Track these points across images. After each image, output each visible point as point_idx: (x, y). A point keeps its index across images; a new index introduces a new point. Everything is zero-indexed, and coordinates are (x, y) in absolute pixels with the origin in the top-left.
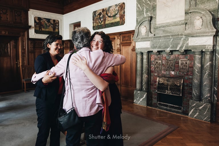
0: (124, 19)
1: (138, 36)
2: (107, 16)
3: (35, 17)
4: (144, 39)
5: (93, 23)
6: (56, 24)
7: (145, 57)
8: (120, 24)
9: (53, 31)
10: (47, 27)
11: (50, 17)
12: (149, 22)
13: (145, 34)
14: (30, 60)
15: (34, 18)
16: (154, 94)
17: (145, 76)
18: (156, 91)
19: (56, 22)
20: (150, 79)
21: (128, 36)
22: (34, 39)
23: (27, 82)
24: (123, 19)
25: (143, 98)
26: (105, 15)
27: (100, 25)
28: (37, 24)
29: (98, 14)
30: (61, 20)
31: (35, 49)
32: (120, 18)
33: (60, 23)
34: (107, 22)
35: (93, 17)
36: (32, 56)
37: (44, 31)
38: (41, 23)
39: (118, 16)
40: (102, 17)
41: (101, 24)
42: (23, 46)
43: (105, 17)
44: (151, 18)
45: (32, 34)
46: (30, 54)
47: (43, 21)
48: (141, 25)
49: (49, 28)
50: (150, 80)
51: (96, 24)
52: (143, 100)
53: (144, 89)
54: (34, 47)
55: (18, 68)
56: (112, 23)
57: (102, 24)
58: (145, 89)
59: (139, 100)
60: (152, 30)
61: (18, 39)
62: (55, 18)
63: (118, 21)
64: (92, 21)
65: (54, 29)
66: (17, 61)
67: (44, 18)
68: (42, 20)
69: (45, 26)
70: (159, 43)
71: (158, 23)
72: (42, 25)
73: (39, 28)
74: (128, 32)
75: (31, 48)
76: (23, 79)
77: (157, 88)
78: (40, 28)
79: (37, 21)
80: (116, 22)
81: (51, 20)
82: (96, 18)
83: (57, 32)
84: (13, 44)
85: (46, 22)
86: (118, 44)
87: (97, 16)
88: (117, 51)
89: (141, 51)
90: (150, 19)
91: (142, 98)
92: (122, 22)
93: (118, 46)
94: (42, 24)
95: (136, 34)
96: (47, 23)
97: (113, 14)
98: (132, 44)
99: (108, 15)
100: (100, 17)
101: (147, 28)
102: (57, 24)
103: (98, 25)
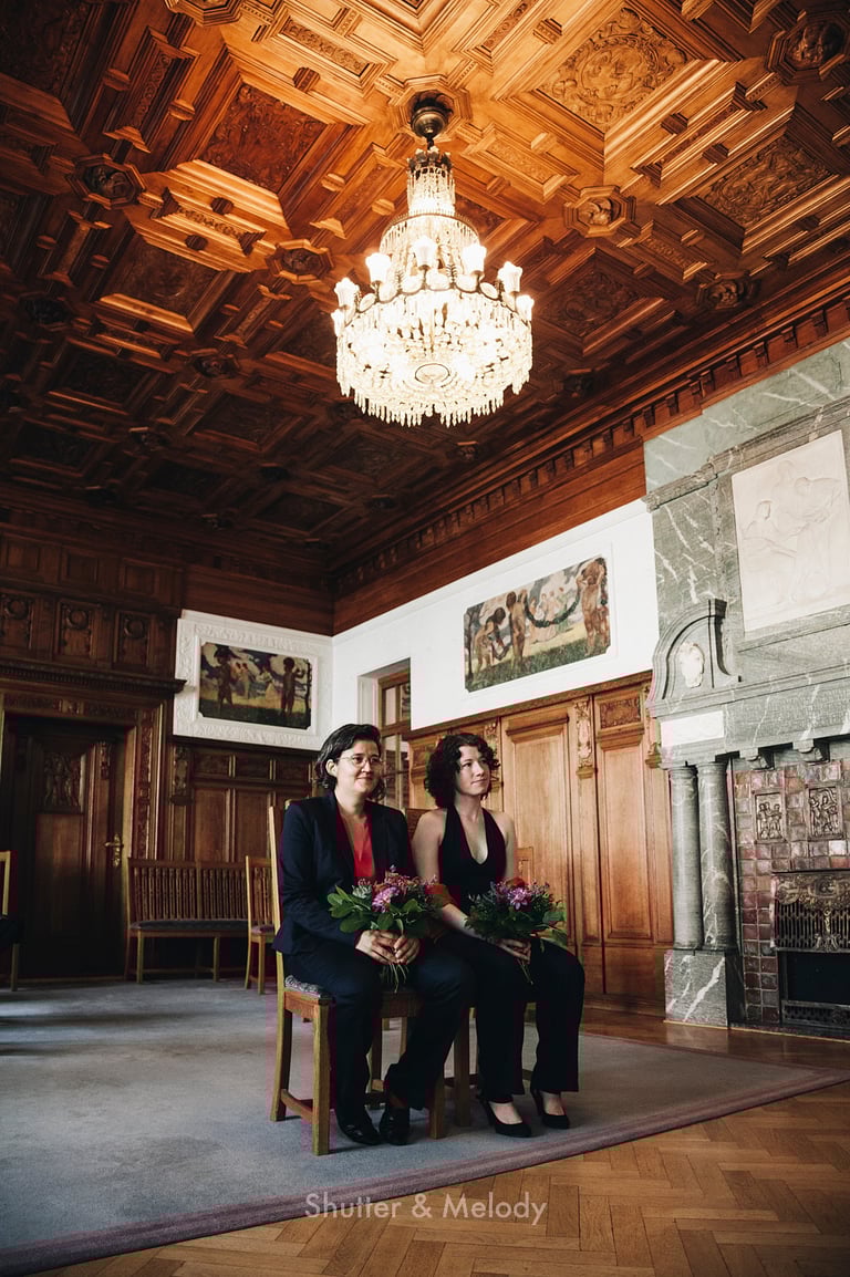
0: (603, 627)
1: (668, 694)
2: (528, 622)
3: (203, 643)
4: (696, 703)
5: (469, 659)
6: (295, 675)
7: (708, 783)
8: (590, 651)
9: (283, 706)
10: (256, 688)
11: (270, 644)
12: (712, 626)
13: (699, 681)
14: (170, 833)
15: (202, 648)
16: (763, 961)
17: (714, 875)
18: (769, 945)
19: (298, 670)
20: (740, 888)
21: (627, 703)
22: (193, 738)
23: (149, 935)
24: (599, 629)
25: (710, 984)
26: (521, 618)
27: (500, 666)
28: (209, 676)
29: (486, 617)
30: (320, 661)
31: (196, 789)
32: (586, 623)
33: (314, 673)
34: (530, 650)
35: (468, 634)
36: (177, 817)
37: (239, 707)
38: (229, 670)
39: (578, 616)
40: (505, 629)
41: (504, 660)
42: (142, 770)
43: (520, 629)
44: (721, 607)
45: (188, 718)
46: (172, 807)
47: (241, 662)
48: (680, 640)
49: (263, 695)
50: (740, 898)
51: (481, 662)
52: (708, 996)
53: (713, 942)
54: (191, 778)
55: (112, 873)
56: (553, 651)
57: (509, 661)
58: (717, 939)
59: (690, 999)
60: (729, 660)
61: (125, 742)
62: (295, 652)
63: (577, 638)
64: (463, 651)
65: (288, 699)
66: (110, 839)
67: (246, 651)
68: (235, 657)
69: (247, 684)
70: (762, 713)
71: (754, 629)
72: (234, 682)
73: (219, 695)
74: (624, 683)
75: (177, 778)
76: (134, 919)
77: (773, 932)
78: (224, 692)
79: (213, 662)
80: (568, 646)
81: (273, 659)
82: (478, 636)
83: (299, 714)
84: (102, 759)
85: (251, 666)
86: (584, 741)
87: (486, 627)
88: (581, 777)
89: (686, 758)
90: (713, 613)
91: (705, 985)
92: (597, 641)
93: (585, 752)
94: (234, 677)
95: (657, 685)
96: (256, 670)
97: (558, 610)
98: (645, 737)
99: (532, 619)
100: (496, 628)
101: (708, 654)
102: (301, 677)
103: (491, 668)
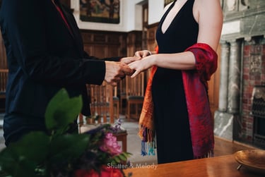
4: (231, 18)
6: (114, 5)
7: (233, 50)
9: (110, 17)
10: (100, 10)
13: (233, 8)
16: (248, 118)
19: (115, 3)
20: (243, 90)
28: (83, 7)
37: (94, 17)
38: (90, 4)
47: (94, 1)
49: (103, 13)
50: (243, 94)
52: (227, 129)
58: (232, 109)
59: (221, 129)
65: (112, 14)
69: (96, 9)
73: (87, 13)
77: (252, 108)
78: (89, 12)
83: (116, 19)
85: (98, 2)
89: (227, 40)
91: (226, 125)
96: (100, 4)
102: (116, 5)
